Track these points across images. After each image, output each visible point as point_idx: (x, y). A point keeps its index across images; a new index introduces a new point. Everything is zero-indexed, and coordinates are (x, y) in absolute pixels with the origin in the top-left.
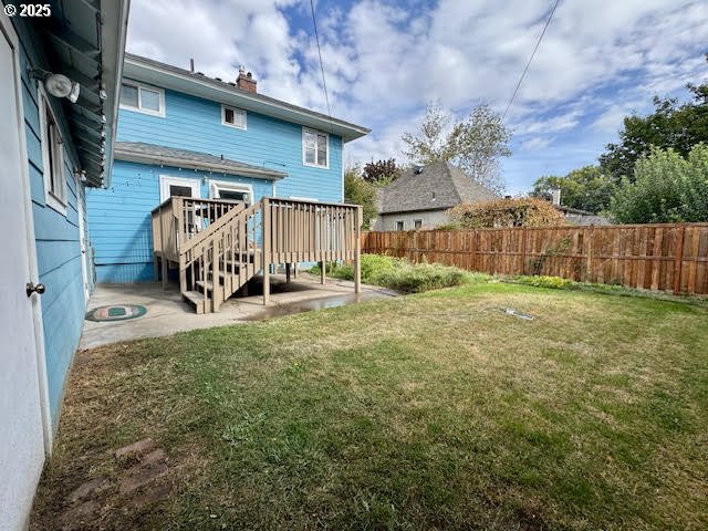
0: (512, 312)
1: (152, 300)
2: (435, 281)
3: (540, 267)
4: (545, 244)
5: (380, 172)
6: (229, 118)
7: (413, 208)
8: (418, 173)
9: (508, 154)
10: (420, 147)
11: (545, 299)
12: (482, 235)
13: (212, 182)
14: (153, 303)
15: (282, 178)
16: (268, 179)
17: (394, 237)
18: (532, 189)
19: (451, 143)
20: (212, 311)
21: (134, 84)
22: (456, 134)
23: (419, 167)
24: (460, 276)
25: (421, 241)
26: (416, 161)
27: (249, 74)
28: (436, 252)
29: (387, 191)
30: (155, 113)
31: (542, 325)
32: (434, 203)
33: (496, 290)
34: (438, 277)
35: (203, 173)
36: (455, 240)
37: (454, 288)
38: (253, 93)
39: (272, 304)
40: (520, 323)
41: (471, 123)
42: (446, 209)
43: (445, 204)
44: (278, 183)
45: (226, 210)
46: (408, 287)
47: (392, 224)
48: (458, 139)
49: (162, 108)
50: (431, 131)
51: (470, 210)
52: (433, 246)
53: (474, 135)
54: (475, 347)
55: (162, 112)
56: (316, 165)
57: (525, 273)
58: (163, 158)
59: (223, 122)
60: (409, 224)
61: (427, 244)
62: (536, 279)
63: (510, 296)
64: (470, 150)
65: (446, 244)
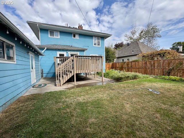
0: (151, 90)
1: (50, 82)
2: (128, 78)
3: (170, 73)
4: (171, 65)
5: (119, 46)
6: (74, 36)
7: (127, 55)
8: (129, 45)
9: (160, 37)
10: (130, 38)
11: (168, 85)
12: (148, 62)
13: (69, 52)
14: (50, 83)
15: (87, 50)
16: (83, 51)
17: (120, 64)
18: (172, 47)
19: (140, 35)
20: (60, 86)
21: (53, 31)
22: (142, 32)
23: (129, 43)
24: (137, 76)
25: (128, 65)
26: (129, 42)
27: (81, 25)
28: (132, 68)
29: (119, 51)
30: (57, 37)
31: (162, 97)
32: (133, 53)
33: (150, 81)
34: (129, 77)
35: (67, 50)
36: (138, 64)
37: (134, 80)
38: (82, 29)
39: (77, 84)
40: (153, 95)
41: (146, 29)
42: (137, 55)
43: (136, 54)
44: (85, 51)
45: (67, 59)
46: (118, 80)
47: (121, 60)
48: (142, 34)
49: (59, 36)
50: (133, 33)
51: (145, 55)
52: (132, 66)
53: (147, 32)
54: (128, 105)
55: (59, 37)
56: (97, 46)
57: (164, 75)
58: (57, 48)
59: (73, 37)
60: (126, 60)
61: (130, 66)
62: (167, 77)
63: (154, 84)
64: (146, 37)
65: (136, 66)
